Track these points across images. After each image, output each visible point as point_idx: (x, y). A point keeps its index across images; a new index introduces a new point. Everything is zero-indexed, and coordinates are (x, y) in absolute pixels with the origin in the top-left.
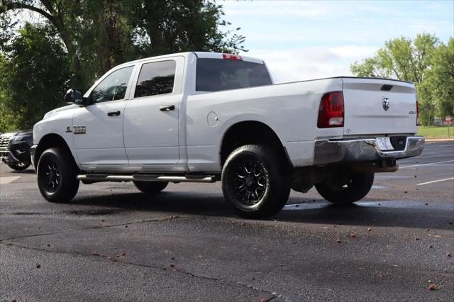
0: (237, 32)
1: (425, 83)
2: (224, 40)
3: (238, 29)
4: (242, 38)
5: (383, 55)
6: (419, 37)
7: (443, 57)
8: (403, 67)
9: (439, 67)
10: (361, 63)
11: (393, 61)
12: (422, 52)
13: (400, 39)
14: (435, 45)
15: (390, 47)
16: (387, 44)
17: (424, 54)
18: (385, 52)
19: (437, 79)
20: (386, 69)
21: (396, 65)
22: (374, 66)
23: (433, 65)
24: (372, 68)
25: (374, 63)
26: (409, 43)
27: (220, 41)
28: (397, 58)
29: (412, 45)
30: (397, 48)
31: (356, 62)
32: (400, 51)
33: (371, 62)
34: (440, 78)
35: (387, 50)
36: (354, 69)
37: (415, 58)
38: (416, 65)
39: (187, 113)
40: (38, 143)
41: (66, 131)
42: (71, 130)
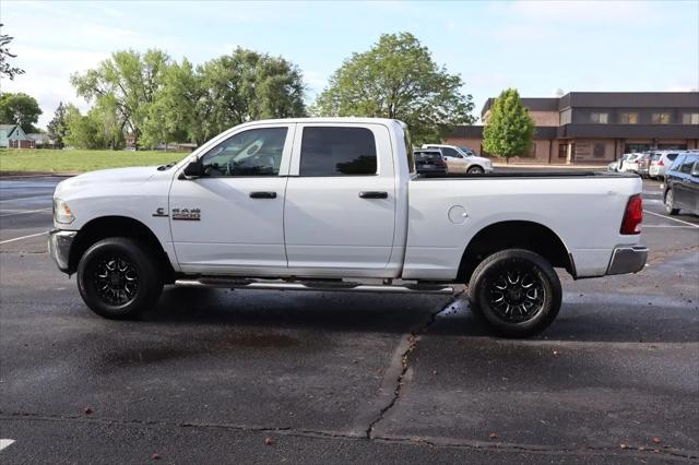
1: (158, 103)
4: (7, 39)
5: (108, 66)
6: (150, 51)
7: (178, 77)
8: (131, 83)
9: (174, 88)
10: (83, 74)
12: (152, 69)
13: (128, 52)
14: (167, 63)
15: (118, 60)
16: (114, 56)
17: (155, 72)
18: (110, 64)
19: (171, 100)
20: (111, 84)
21: (123, 81)
22: (99, 80)
23: (166, 84)
24: (95, 81)
25: (98, 75)
26: (138, 58)
28: (127, 74)
29: (141, 58)
31: (77, 73)
32: (128, 65)
33: (95, 74)
34: (174, 100)
35: (114, 62)
36: (75, 81)
37: (145, 76)
38: (146, 83)
39: (410, 203)
40: (79, 229)
41: (154, 215)
42: (166, 213)
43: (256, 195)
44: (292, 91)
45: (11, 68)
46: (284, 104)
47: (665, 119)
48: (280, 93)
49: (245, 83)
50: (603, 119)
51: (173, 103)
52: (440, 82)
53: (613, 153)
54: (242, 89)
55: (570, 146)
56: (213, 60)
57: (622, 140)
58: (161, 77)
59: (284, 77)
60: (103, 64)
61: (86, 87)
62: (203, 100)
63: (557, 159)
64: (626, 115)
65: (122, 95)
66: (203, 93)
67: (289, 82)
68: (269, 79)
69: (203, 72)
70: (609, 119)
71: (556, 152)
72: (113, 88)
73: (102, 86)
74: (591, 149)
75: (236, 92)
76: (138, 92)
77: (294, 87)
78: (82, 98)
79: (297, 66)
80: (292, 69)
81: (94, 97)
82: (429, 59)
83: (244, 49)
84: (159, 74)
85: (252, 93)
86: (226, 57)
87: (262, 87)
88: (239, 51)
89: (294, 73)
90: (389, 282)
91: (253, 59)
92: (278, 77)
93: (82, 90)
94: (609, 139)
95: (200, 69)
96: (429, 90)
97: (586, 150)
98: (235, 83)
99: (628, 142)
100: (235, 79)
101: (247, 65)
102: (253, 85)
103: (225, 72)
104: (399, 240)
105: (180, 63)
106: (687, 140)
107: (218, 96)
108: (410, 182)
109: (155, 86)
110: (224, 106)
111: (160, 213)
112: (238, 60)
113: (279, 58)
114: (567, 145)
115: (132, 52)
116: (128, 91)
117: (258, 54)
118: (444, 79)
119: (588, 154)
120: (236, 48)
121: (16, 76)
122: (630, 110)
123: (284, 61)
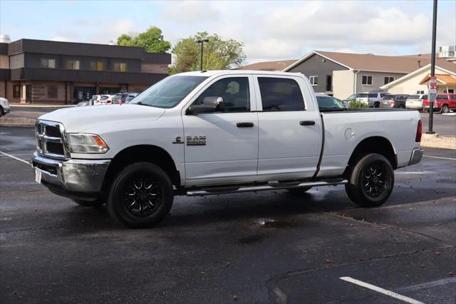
40: (113, 157)
41: (174, 143)
42: (182, 141)
43: (241, 125)
47: (100, 66)
50: (52, 64)
53: (64, 94)
55: (24, 88)
57: (71, 83)
63: (13, 99)
64: (71, 62)
70: (57, 64)
71: (11, 93)
74: (45, 90)
94: (60, 82)
97: (42, 91)
99: (76, 85)
106: (120, 84)
111: (178, 141)
114: (20, 87)
119: (43, 95)
122: (75, 57)
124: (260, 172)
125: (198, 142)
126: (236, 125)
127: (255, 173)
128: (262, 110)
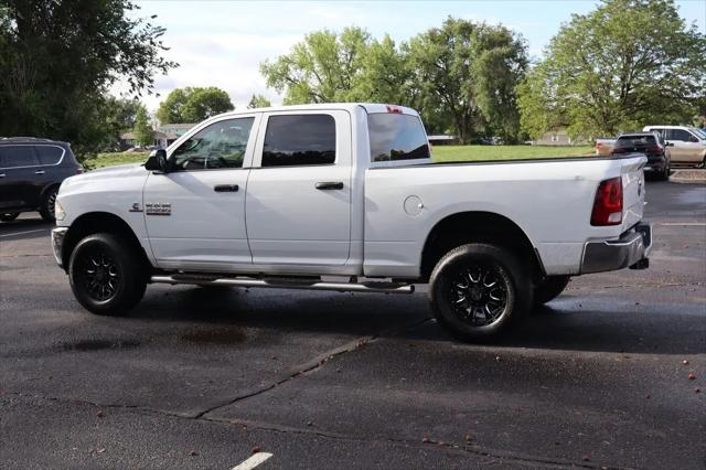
0: (151, 21)
2: (134, 32)
3: (153, 17)
4: (161, 31)
5: (302, 51)
6: (347, 30)
7: (378, 58)
8: (327, 68)
9: (373, 71)
10: (273, 61)
11: (315, 61)
12: (350, 50)
13: (323, 32)
14: (366, 42)
15: (311, 42)
16: (306, 38)
17: (353, 53)
18: (303, 49)
19: (370, 86)
20: (304, 71)
21: (317, 66)
22: (291, 67)
23: (365, 68)
24: (287, 69)
25: (290, 62)
26: (334, 38)
27: (127, 32)
28: (321, 58)
29: (338, 40)
30: (319, 44)
31: (267, 61)
32: (323, 48)
33: (286, 61)
34: (374, 86)
35: (307, 46)
36: (265, 70)
37: (342, 58)
38: (343, 68)
39: (366, 195)
40: (69, 225)
41: (131, 211)
42: (141, 208)
43: (219, 189)
44: (515, 66)
45: (164, 62)
46: (504, 84)
48: (500, 69)
49: (457, 60)
51: (373, 90)
52: (691, 43)
54: (453, 68)
56: (419, 34)
58: (359, 59)
59: (505, 50)
60: (296, 49)
61: (277, 76)
62: (409, 83)
65: (317, 83)
66: (408, 75)
67: (512, 55)
68: (486, 54)
69: (407, 50)
72: (307, 75)
73: (294, 73)
75: (447, 71)
76: (335, 79)
77: (518, 61)
78: (272, 89)
79: (521, 35)
80: (515, 39)
81: (286, 86)
82: (676, 15)
83: (456, 19)
84: (357, 56)
85: (466, 72)
86: (435, 30)
87: (477, 64)
88: (450, 22)
89: (518, 44)
90: (353, 279)
91: (466, 29)
92: (497, 50)
93: (273, 80)
95: (405, 47)
96: (676, 55)
98: (445, 61)
100: (446, 56)
101: (460, 37)
102: (467, 62)
103: (433, 48)
104: (356, 234)
105: (381, 42)
107: (425, 78)
108: (367, 171)
109: (353, 71)
110: (432, 90)
111: (136, 209)
112: (448, 34)
113: (499, 27)
115: (327, 32)
116: (324, 78)
117: (473, 23)
118: (695, 40)
120: (446, 19)
121: (170, 70)
123: (505, 30)
124: (256, 259)
125: (163, 212)
126: (213, 187)
127: (248, 259)
128: (260, 165)
